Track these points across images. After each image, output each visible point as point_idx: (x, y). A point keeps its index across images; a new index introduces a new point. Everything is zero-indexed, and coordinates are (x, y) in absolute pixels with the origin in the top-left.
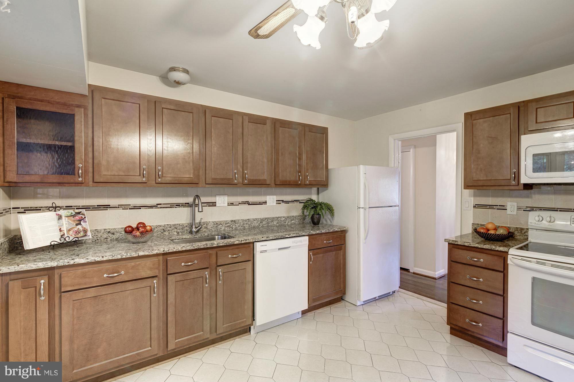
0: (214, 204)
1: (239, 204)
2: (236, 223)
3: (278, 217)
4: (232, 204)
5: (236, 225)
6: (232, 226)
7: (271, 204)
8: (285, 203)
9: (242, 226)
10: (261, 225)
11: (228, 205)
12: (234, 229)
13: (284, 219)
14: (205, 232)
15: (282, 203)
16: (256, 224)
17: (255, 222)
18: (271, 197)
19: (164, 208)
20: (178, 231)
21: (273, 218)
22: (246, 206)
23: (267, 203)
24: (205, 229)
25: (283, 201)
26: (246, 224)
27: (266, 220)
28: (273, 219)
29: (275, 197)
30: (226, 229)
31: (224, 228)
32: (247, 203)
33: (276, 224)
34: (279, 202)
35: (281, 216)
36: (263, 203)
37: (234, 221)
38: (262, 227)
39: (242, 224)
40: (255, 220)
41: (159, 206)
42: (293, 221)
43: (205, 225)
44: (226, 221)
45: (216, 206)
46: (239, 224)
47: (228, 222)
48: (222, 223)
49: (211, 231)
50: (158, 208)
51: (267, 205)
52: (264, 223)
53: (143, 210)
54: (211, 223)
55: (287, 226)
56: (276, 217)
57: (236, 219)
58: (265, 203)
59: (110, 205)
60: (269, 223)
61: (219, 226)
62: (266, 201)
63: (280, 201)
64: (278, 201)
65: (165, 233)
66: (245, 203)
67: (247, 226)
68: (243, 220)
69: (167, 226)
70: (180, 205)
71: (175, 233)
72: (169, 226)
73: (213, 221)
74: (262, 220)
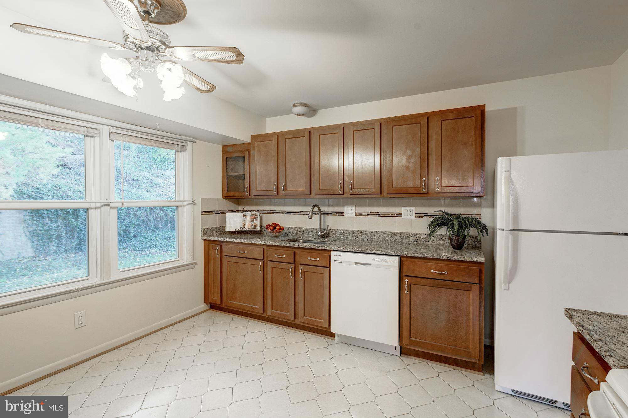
0: (342, 214)
1: (368, 215)
2: (363, 234)
3: (416, 234)
4: (360, 214)
5: (363, 236)
6: (358, 236)
7: (409, 217)
8: (430, 217)
9: (369, 238)
10: (392, 240)
11: (356, 216)
12: (360, 239)
13: (425, 236)
14: (333, 238)
15: (424, 217)
16: (384, 237)
17: (384, 235)
18: (408, 208)
19: (305, 214)
20: (314, 234)
21: (410, 234)
22: (376, 217)
23: (402, 216)
24: (334, 236)
25: (427, 213)
26: (374, 236)
27: (399, 235)
28: (408, 235)
29: (413, 208)
30: (353, 238)
31: (351, 237)
32: (377, 214)
33: (413, 241)
34: (419, 215)
35: (422, 233)
36: (396, 215)
37: (361, 232)
38: (394, 242)
39: (369, 235)
40: (384, 234)
41: (302, 213)
42: (440, 242)
43: (333, 232)
44: (353, 231)
45: (344, 215)
46: (366, 235)
47: (354, 231)
48: (349, 232)
49: (338, 238)
50: (302, 214)
51: (402, 218)
52: (396, 238)
53: (292, 215)
54: (339, 230)
55: (430, 246)
56: (414, 233)
57: (363, 230)
58: (400, 215)
59: (275, 211)
60: (403, 239)
61: (346, 235)
62: (402, 213)
63: (422, 213)
64: (418, 213)
65: (304, 234)
66: (375, 214)
67: (375, 239)
68: (371, 232)
69: (305, 229)
70: (316, 213)
71: (311, 235)
72: (307, 229)
73: (341, 229)
74: (393, 235)
